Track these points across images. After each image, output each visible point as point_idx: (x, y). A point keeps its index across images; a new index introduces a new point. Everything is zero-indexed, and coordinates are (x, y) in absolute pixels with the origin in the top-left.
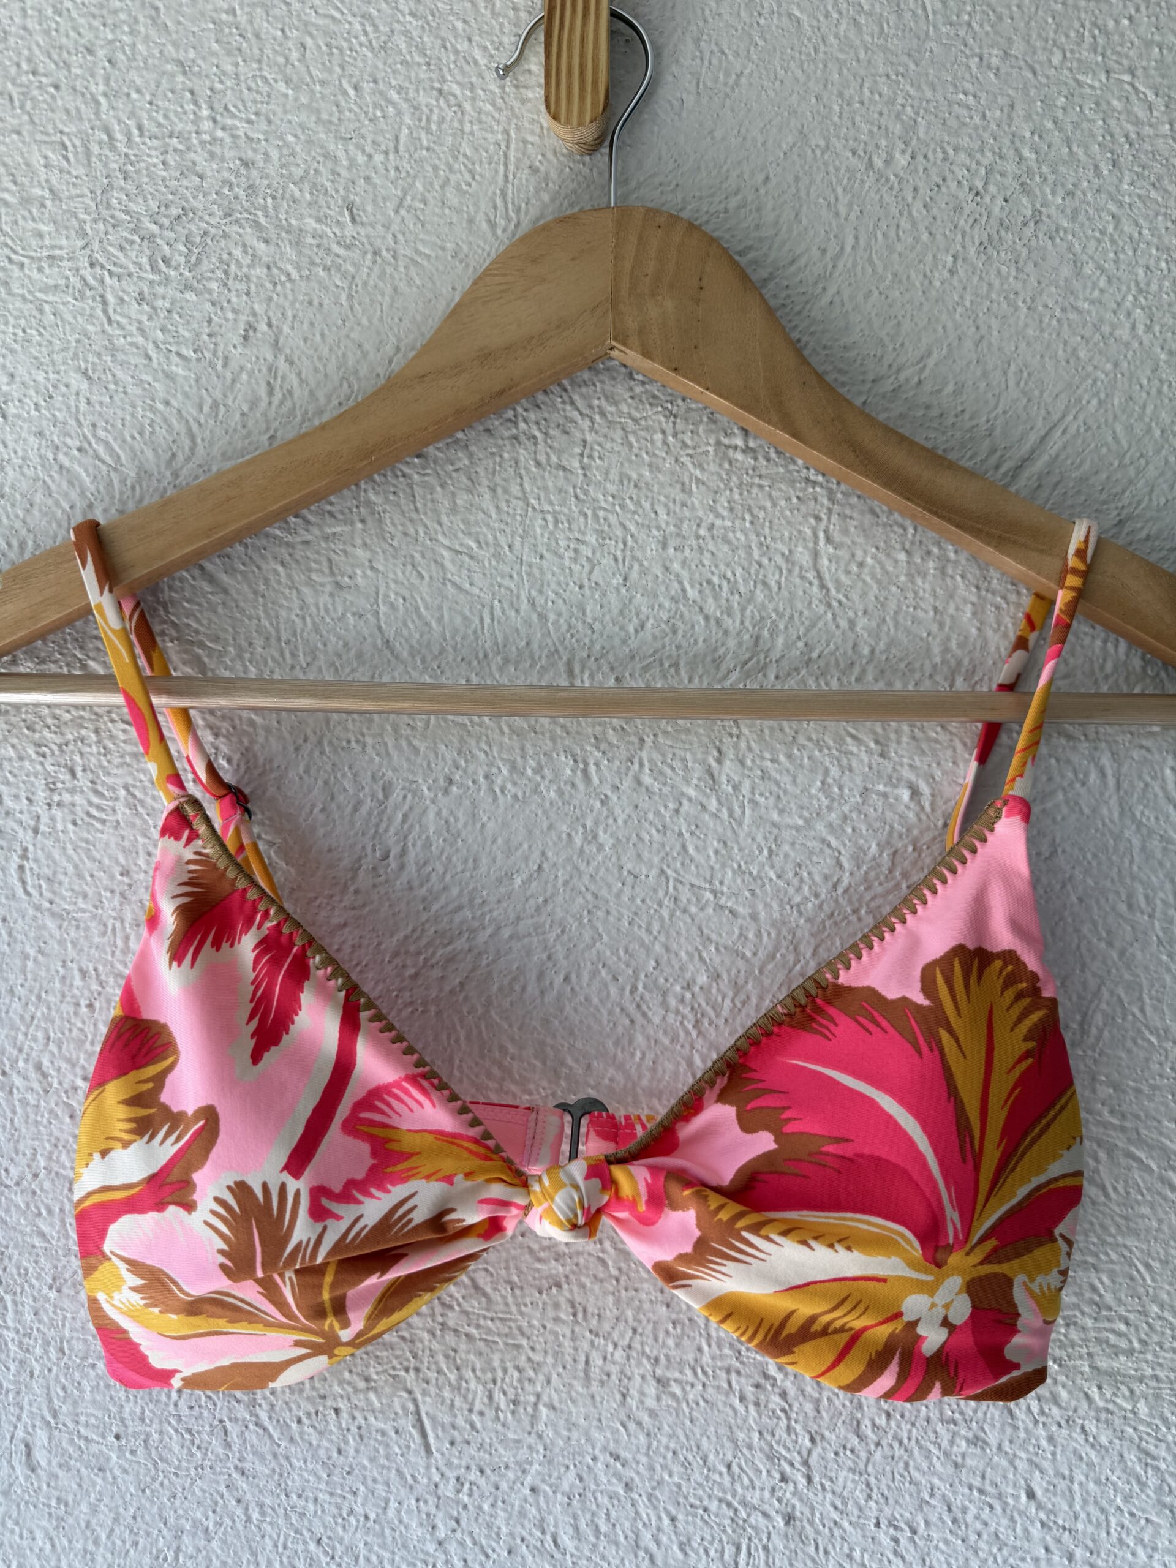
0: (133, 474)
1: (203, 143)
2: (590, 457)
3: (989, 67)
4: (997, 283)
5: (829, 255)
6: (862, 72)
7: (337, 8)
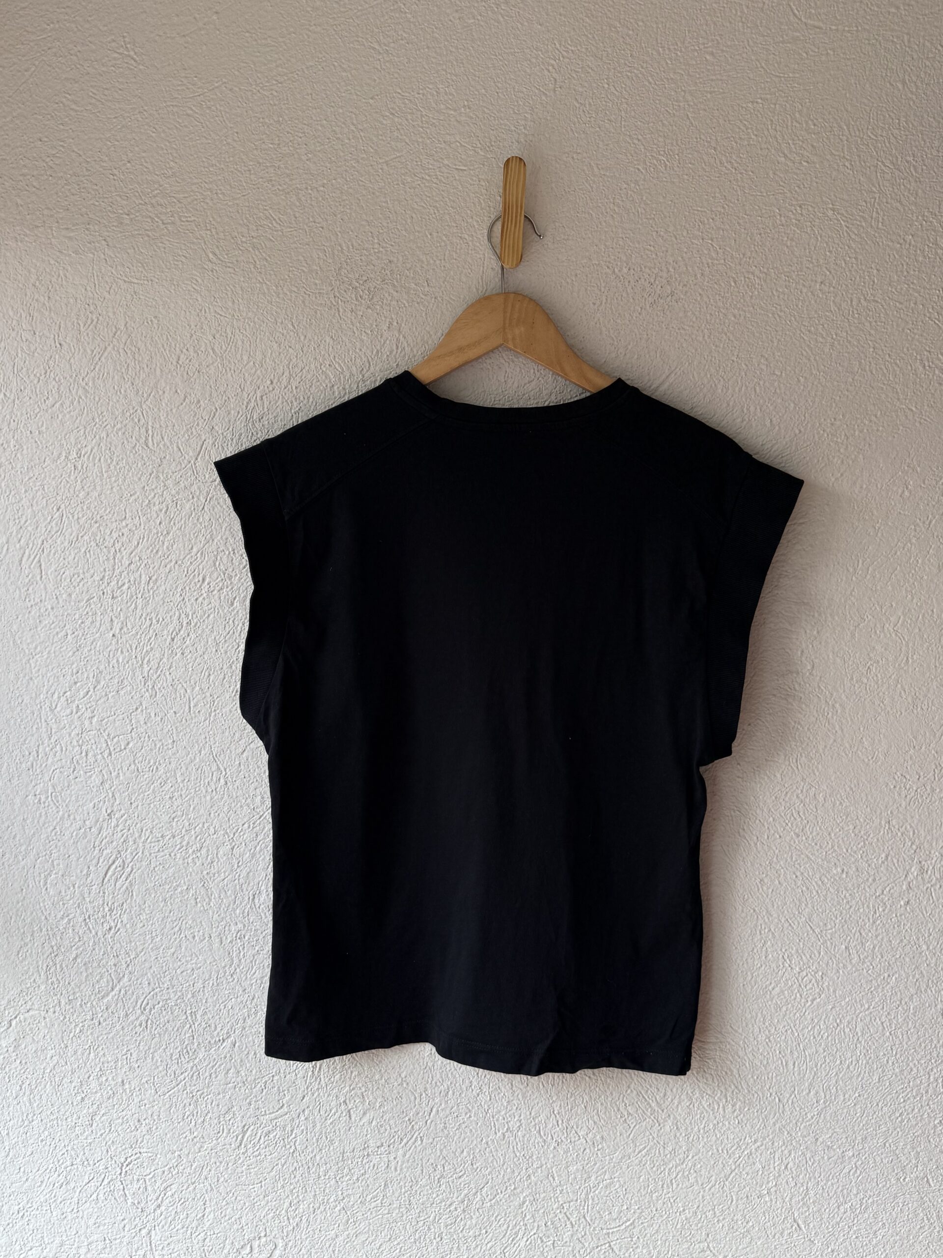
0: (348, 375)
1: (375, 252)
2: (508, 377)
3: (660, 236)
4: (656, 318)
5: (596, 306)
6: (613, 236)
7: (425, 203)
